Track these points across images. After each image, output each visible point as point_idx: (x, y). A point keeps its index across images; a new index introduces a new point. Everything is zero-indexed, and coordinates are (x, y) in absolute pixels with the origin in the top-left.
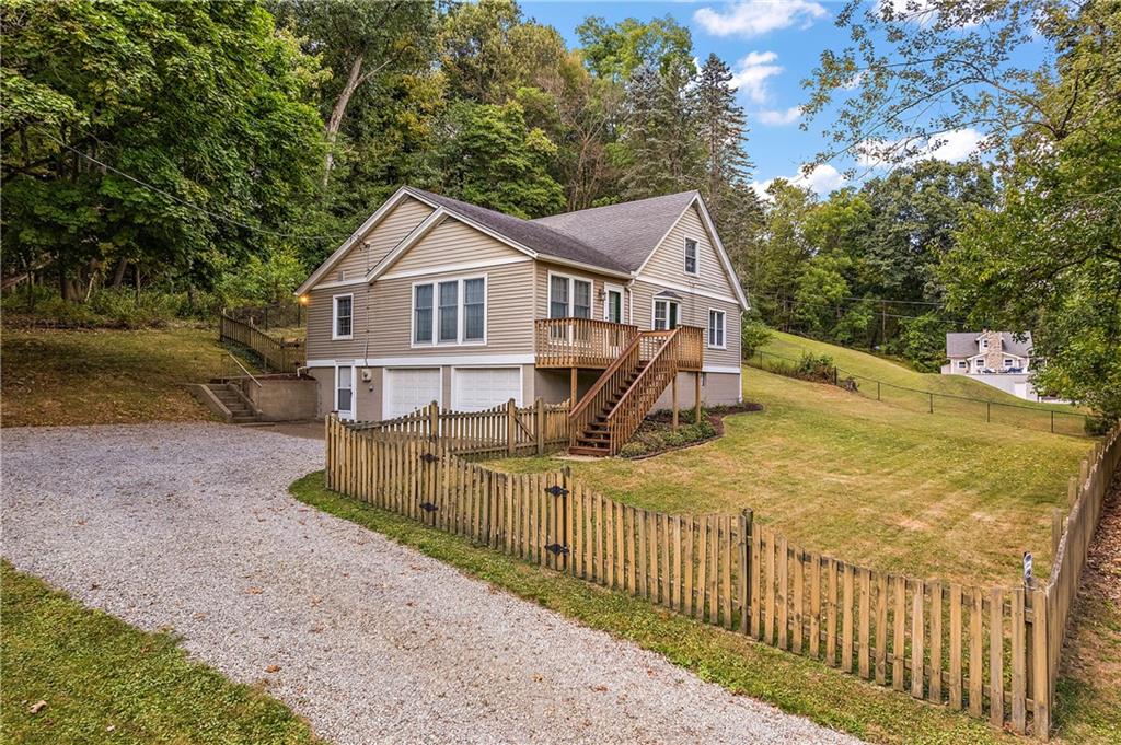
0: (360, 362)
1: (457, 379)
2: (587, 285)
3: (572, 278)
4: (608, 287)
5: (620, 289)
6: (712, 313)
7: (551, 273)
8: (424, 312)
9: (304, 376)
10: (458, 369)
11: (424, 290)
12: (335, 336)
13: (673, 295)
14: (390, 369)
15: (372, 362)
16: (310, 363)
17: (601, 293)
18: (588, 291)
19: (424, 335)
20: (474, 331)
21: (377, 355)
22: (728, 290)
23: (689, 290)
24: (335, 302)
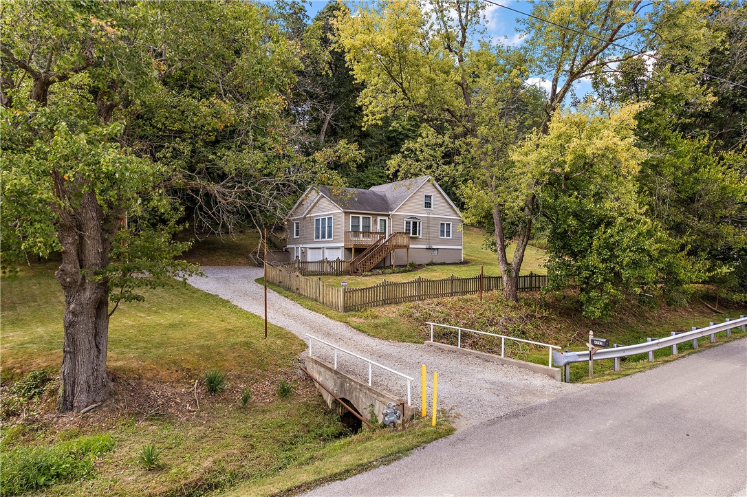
0: (301, 246)
1: (327, 252)
2: (369, 218)
3: (361, 217)
4: (379, 218)
5: (386, 218)
6: (442, 224)
7: (351, 215)
8: (318, 228)
9: (286, 251)
10: (327, 248)
11: (318, 220)
12: (295, 237)
13: (416, 218)
14: (310, 248)
15: (305, 246)
16: (288, 246)
17: (376, 220)
18: (369, 220)
19: (318, 237)
20: (330, 236)
21: (306, 243)
22: (453, 213)
23: (426, 215)
24: (295, 224)
